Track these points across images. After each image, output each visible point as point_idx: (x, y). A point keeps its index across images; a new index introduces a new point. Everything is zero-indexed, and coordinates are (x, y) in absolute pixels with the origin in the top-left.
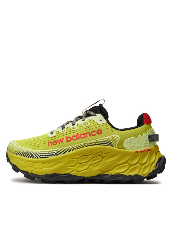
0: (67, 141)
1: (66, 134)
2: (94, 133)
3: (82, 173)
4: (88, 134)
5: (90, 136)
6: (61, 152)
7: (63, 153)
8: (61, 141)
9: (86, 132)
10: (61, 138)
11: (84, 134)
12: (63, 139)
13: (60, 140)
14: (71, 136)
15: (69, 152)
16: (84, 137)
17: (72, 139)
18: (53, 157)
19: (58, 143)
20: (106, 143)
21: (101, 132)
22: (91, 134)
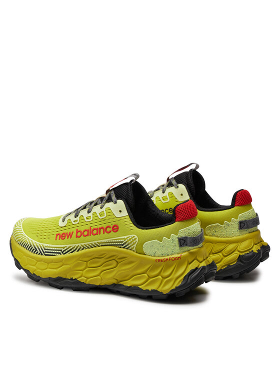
0: (77, 237)
1: (78, 225)
2: (108, 230)
3: (91, 280)
4: (102, 230)
5: (104, 233)
6: (68, 250)
7: (71, 251)
8: (70, 235)
9: (100, 226)
10: (71, 231)
11: (97, 229)
12: (73, 232)
13: (70, 233)
14: (82, 229)
15: (78, 251)
16: (97, 234)
17: (82, 234)
18: (58, 256)
19: (66, 237)
20: (122, 245)
21: (118, 228)
22: (105, 230)
